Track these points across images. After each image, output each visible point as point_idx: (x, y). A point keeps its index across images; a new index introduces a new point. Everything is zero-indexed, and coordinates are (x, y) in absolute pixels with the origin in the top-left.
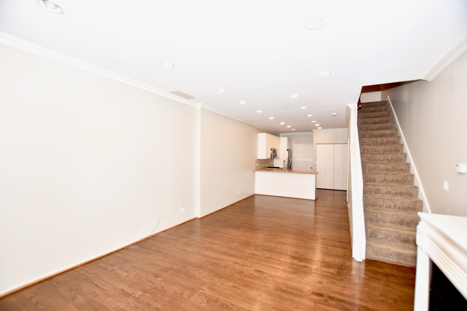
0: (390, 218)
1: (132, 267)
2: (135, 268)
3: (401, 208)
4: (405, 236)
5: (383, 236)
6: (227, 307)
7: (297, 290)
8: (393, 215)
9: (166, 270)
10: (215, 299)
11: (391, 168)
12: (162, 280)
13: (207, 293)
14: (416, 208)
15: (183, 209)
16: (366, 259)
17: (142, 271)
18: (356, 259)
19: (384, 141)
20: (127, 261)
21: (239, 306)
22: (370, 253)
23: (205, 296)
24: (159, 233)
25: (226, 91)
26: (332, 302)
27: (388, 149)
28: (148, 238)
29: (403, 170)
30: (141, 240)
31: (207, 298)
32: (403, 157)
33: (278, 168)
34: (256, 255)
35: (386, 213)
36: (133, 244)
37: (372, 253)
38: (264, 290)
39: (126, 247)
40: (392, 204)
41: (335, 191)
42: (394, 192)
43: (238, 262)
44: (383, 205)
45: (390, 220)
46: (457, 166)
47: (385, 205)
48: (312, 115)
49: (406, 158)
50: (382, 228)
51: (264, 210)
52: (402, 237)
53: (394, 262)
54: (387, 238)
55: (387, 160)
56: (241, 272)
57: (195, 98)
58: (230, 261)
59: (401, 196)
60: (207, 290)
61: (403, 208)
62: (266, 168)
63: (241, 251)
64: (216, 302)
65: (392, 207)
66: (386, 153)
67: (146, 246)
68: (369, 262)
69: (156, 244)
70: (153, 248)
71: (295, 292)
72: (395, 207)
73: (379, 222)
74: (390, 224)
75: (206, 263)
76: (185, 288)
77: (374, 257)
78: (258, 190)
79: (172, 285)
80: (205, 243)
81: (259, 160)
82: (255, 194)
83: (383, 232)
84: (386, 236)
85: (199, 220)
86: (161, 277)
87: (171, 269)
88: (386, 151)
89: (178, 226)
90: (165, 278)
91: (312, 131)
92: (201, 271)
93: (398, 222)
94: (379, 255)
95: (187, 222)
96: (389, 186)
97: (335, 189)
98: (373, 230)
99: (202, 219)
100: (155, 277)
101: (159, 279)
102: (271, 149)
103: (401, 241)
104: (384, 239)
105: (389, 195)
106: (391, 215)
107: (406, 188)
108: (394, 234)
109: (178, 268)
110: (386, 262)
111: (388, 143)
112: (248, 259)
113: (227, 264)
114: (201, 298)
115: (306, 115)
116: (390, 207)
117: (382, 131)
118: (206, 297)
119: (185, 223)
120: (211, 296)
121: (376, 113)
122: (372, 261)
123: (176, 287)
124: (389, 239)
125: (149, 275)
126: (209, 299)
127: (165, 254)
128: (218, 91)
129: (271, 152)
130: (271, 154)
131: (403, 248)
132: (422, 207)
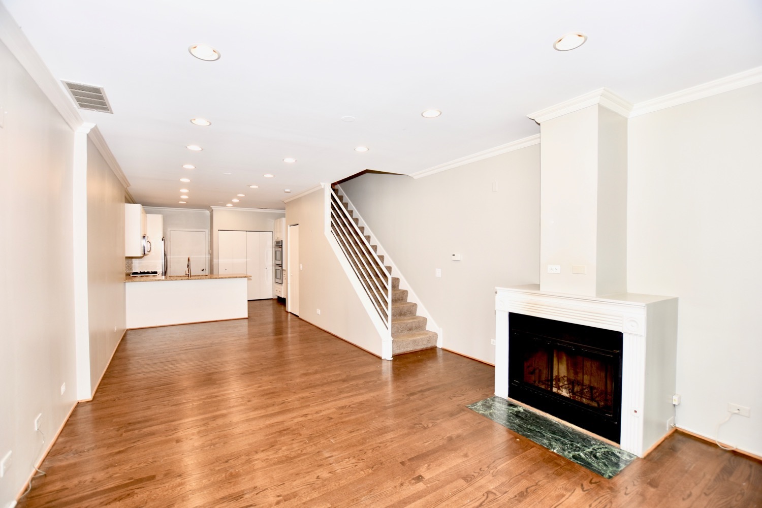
7: (396, 401)
13: (341, 455)
15: (63, 389)
16: (393, 356)
22: (394, 349)
23: (345, 459)
31: (351, 458)
33: (155, 273)
38: (377, 416)
43: (306, 413)
46: (454, 255)
48: (258, 187)
52: (408, 326)
56: (328, 419)
58: (294, 418)
62: (131, 275)
68: (397, 357)
77: (398, 352)
81: (126, 258)
82: (127, 330)
84: (398, 328)
86: (245, 492)
91: (212, 209)
101: (246, 497)
102: (144, 237)
103: (408, 330)
110: (406, 353)
112: (309, 405)
113: (297, 422)
115: (250, 186)
118: (349, 458)
120: (349, 454)
124: (400, 331)
126: (354, 457)
128: (193, 121)
129: (144, 242)
130: (144, 247)
131: (413, 335)
132: (407, 296)
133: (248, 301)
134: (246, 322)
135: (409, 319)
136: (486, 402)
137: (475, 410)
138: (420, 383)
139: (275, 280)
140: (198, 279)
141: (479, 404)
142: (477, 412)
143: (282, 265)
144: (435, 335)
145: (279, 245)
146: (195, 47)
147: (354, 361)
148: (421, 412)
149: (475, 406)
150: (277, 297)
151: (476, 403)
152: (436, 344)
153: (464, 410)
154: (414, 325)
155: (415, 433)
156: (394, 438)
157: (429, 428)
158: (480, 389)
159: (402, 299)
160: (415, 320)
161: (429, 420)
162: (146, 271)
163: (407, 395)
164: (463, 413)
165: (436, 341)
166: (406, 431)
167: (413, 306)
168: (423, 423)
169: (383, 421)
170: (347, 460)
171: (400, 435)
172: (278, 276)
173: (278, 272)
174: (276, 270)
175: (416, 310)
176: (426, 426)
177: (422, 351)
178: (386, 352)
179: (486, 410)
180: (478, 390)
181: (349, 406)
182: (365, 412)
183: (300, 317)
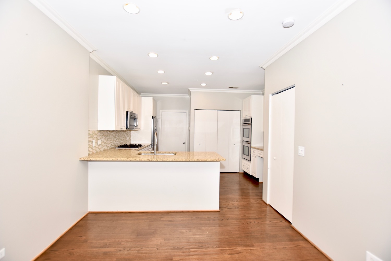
33: (140, 146)
62: (117, 148)
102: (127, 113)
133: (220, 173)
134: (217, 220)
139: (242, 156)
143: (251, 142)
145: (248, 122)
150: (243, 172)
172: (246, 152)
173: (246, 149)
174: (244, 146)
183: (294, 225)
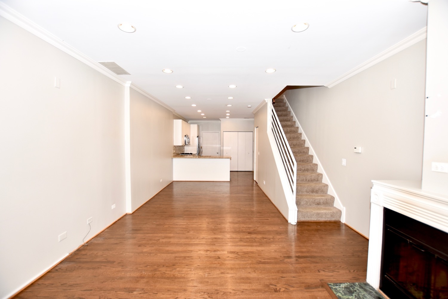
0: (306, 188)
1: (85, 290)
2: (91, 290)
3: (310, 180)
4: (318, 200)
5: (305, 203)
6: (231, 294)
7: (273, 259)
8: (308, 186)
9: (137, 280)
10: (214, 291)
11: (297, 151)
12: (140, 292)
13: (202, 288)
14: (319, 179)
15: (113, 207)
16: (297, 222)
17: (104, 291)
18: (291, 223)
19: (288, 131)
20: (71, 286)
21: (240, 289)
22: (300, 217)
23: (202, 292)
24: (91, 240)
25: (173, 72)
26: (302, 260)
27: (292, 137)
28: (79, 250)
29: (305, 152)
30: (70, 254)
31: (206, 293)
32: (303, 142)
33: (191, 154)
34: (219, 238)
35: (303, 185)
36: (62, 262)
37: (301, 217)
38: (249, 267)
39: (53, 268)
40: (305, 178)
41: (238, 172)
42: (303, 169)
43: (209, 249)
44: (299, 179)
45: (306, 190)
46: (355, 148)
47: (300, 180)
48: (231, 106)
49: (305, 143)
50: (304, 197)
51: (193, 195)
52: (316, 201)
53: (314, 220)
54: (307, 204)
55: (293, 145)
56: (218, 258)
57: (130, 74)
58: (200, 250)
59: (308, 172)
60: (200, 285)
61: (311, 180)
62: (180, 155)
63: (202, 239)
64: (217, 294)
65: (305, 180)
66: (291, 139)
67: (85, 260)
68: (300, 224)
69: (97, 254)
70: (98, 260)
71: (272, 261)
72: (306, 180)
73: (299, 192)
74: (306, 193)
75: (176, 258)
76: (175, 292)
77: (303, 219)
78: (176, 177)
79: (157, 294)
80: (159, 239)
81: (174, 146)
82: (173, 181)
83: (305, 199)
84: (307, 202)
85: (131, 215)
86: (137, 290)
87: (142, 277)
88: (291, 138)
89: (109, 227)
90: (143, 289)
91: (220, 120)
92: (178, 269)
93: (311, 191)
94: (306, 217)
95: (118, 220)
96: (301, 165)
97: (238, 170)
98: (298, 199)
99: (135, 214)
100: (129, 293)
101: (135, 293)
102: (185, 136)
103: (316, 204)
104: (305, 205)
105: (300, 172)
106: (307, 186)
107: (310, 166)
108: (311, 200)
109: (150, 274)
110: (310, 221)
111: (291, 132)
112: (215, 244)
113: (199, 254)
114: (200, 295)
115: (227, 105)
116: (303, 180)
117: (286, 122)
118: (204, 293)
119: (116, 222)
120: (208, 289)
121: (278, 107)
122: (301, 223)
123: (163, 294)
124: (308, 204)
125: (119, 292)
126: (208, 293)
127: (119, 263)
128: (164, 71)
129: (185, 138)
130: (185, 141)
131: (319, 209)
132: (322, 178)
133: (230, 171)
134: (229, 184)
135: (318, 196)
136: (351, 286)
137: (334, 290)
138: (303, 250)
140: (210, 158)
141: (343, 286)
142: (335, 293)
144: (340, 212)
146: (121, 25)
147: (268, 220)
148: (284, 275)
149: (337, 286)
151: (341, 283)
152: (340, 219)
153: (322, 286)
154: (321, 201)
155: (265, 292)
156: (246, 290)
157: (279, 291)
158: (354, 271)
159: (318, 180)
160: (323, 198)
161: (285, 284)
162: (188, 153)
163: (284, 257)
164: (321, 289)
165: (340, 217)
166: (260, 287)
167: (324, 186)
168: (278, 285)
169: (249, 273)
170: (203, 293)
171: (252, 289)
175: (327, 190)
176: (278, 289)
177: (325, 222)
178: (293, 218)
179: (345, 294)
180: (352, 271)
181: (237, 253)
182: (244, 261)
183: (258, 184)
